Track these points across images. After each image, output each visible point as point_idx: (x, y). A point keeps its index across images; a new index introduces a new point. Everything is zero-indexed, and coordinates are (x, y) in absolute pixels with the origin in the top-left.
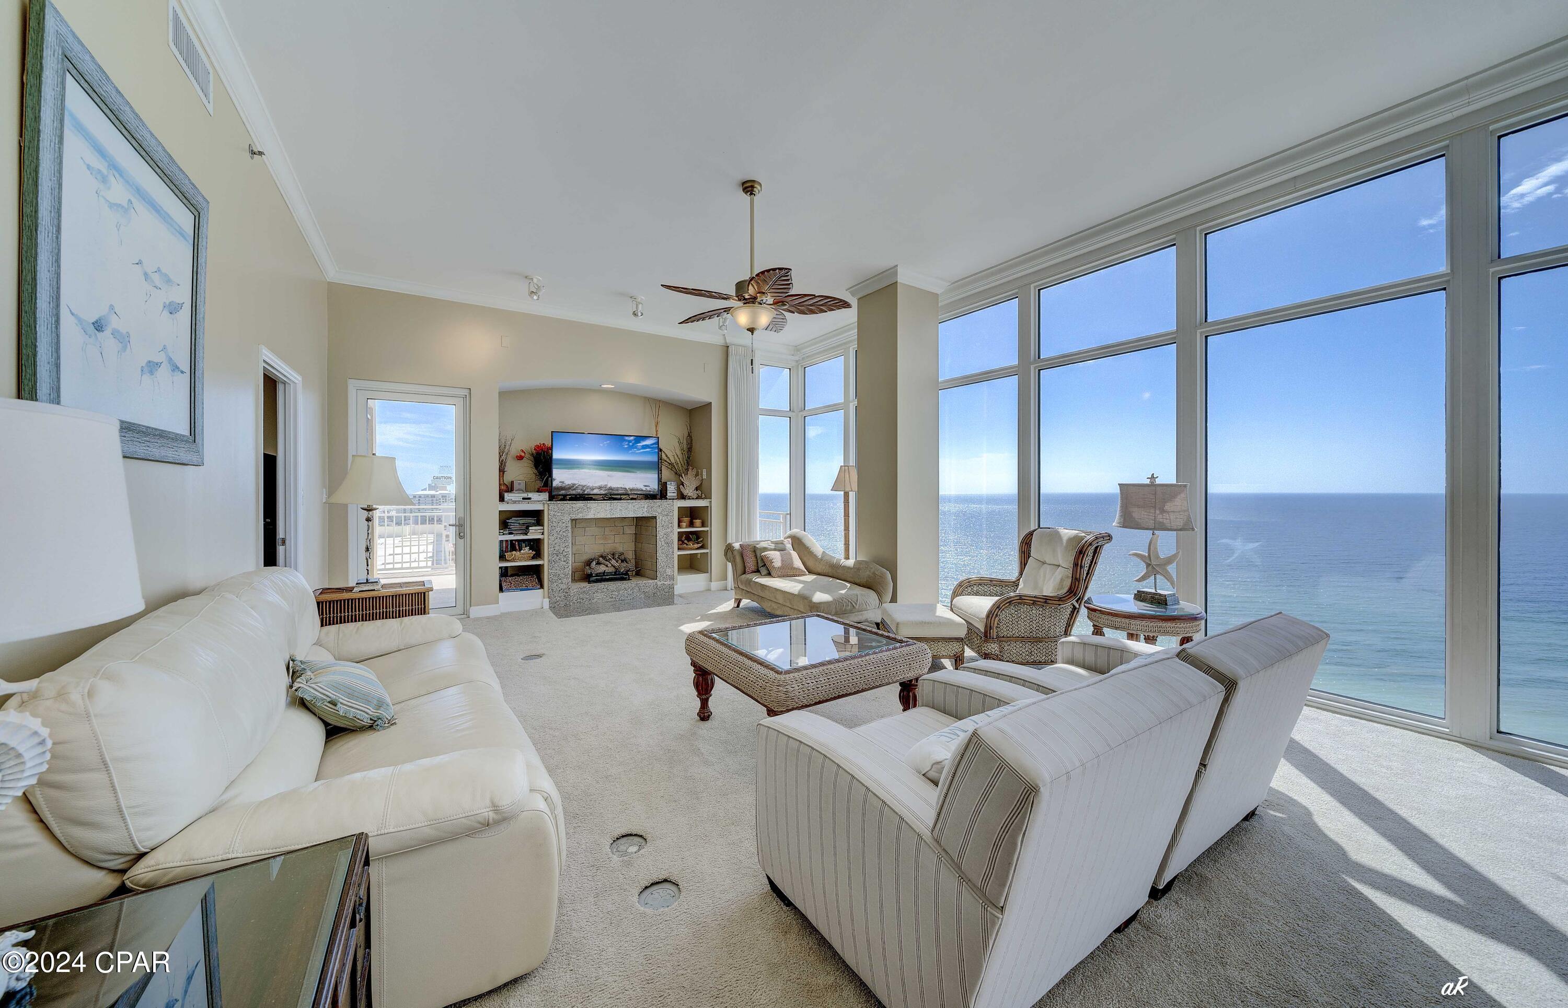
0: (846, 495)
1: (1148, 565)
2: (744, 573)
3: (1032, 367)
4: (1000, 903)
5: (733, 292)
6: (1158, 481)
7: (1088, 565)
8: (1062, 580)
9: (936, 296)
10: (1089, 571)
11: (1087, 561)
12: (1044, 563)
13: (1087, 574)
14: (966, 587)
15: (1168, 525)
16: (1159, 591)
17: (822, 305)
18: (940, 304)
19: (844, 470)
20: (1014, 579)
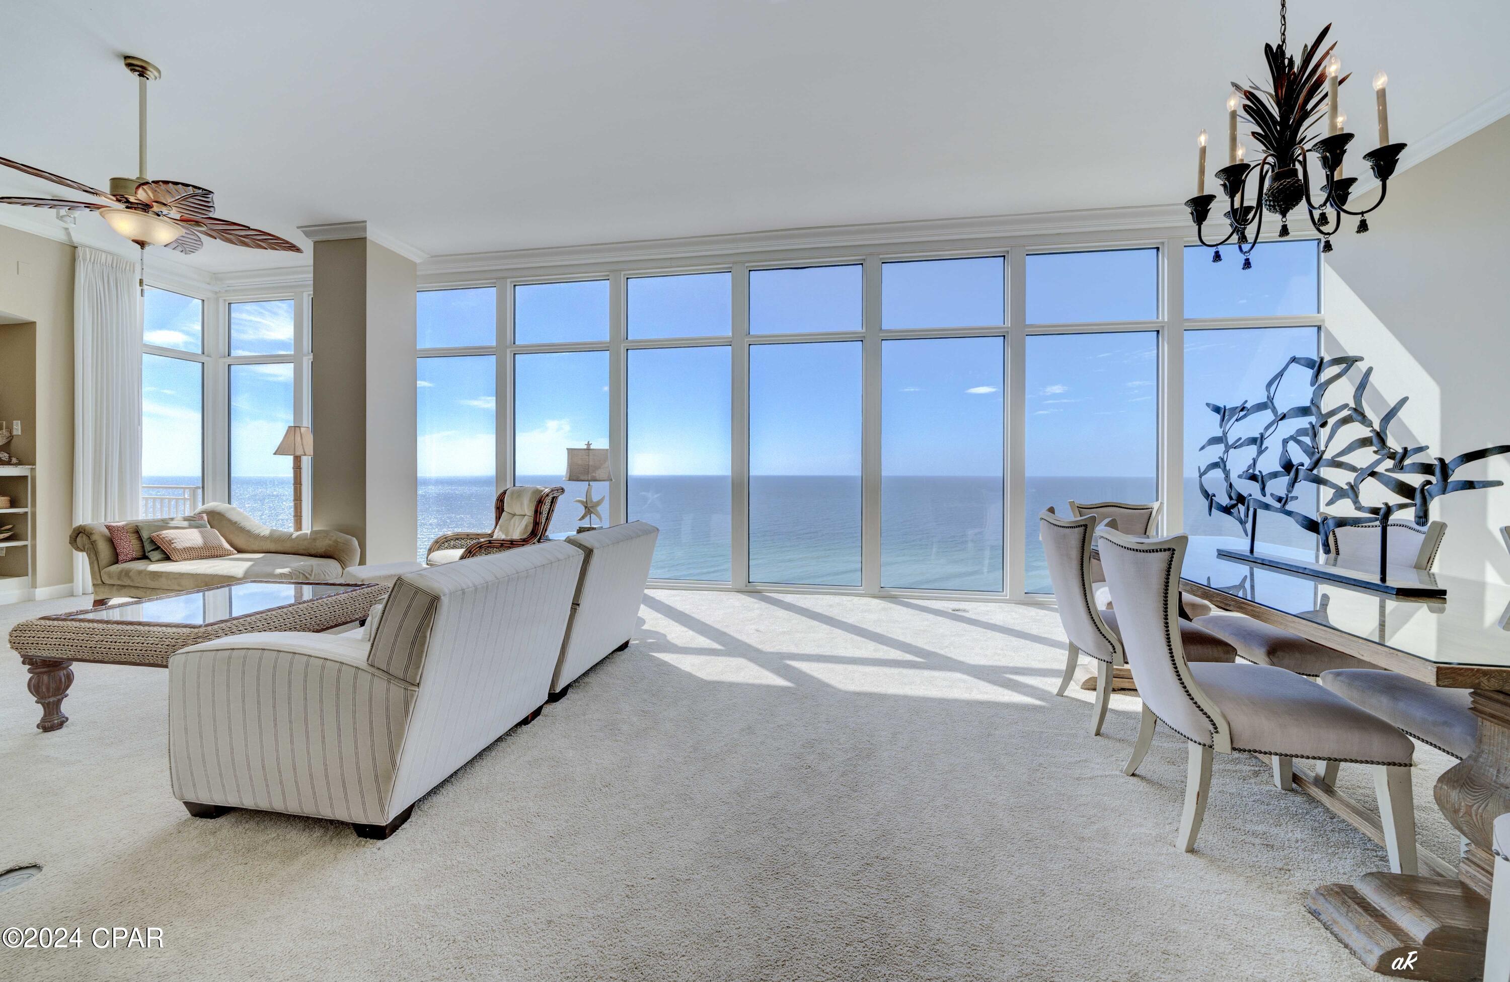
0: (297, 461)
1: (586, 507)
2: (116, 562)
3: (508, 351)
4: (416, 680)
5: (106, 187)
6: (592, 447)
7: (546, 512)
8: (526, 526)
9: (414, 265)
10: (547, 517)
11: (545, 508)
12: (514, 515)
13: (546, 519)
14: (442, 543)
15: (598, 478)
16: (592, 526)
17: (259, 240)
18: (418, 273)
19: (293, 430)
20: (489, 532)
